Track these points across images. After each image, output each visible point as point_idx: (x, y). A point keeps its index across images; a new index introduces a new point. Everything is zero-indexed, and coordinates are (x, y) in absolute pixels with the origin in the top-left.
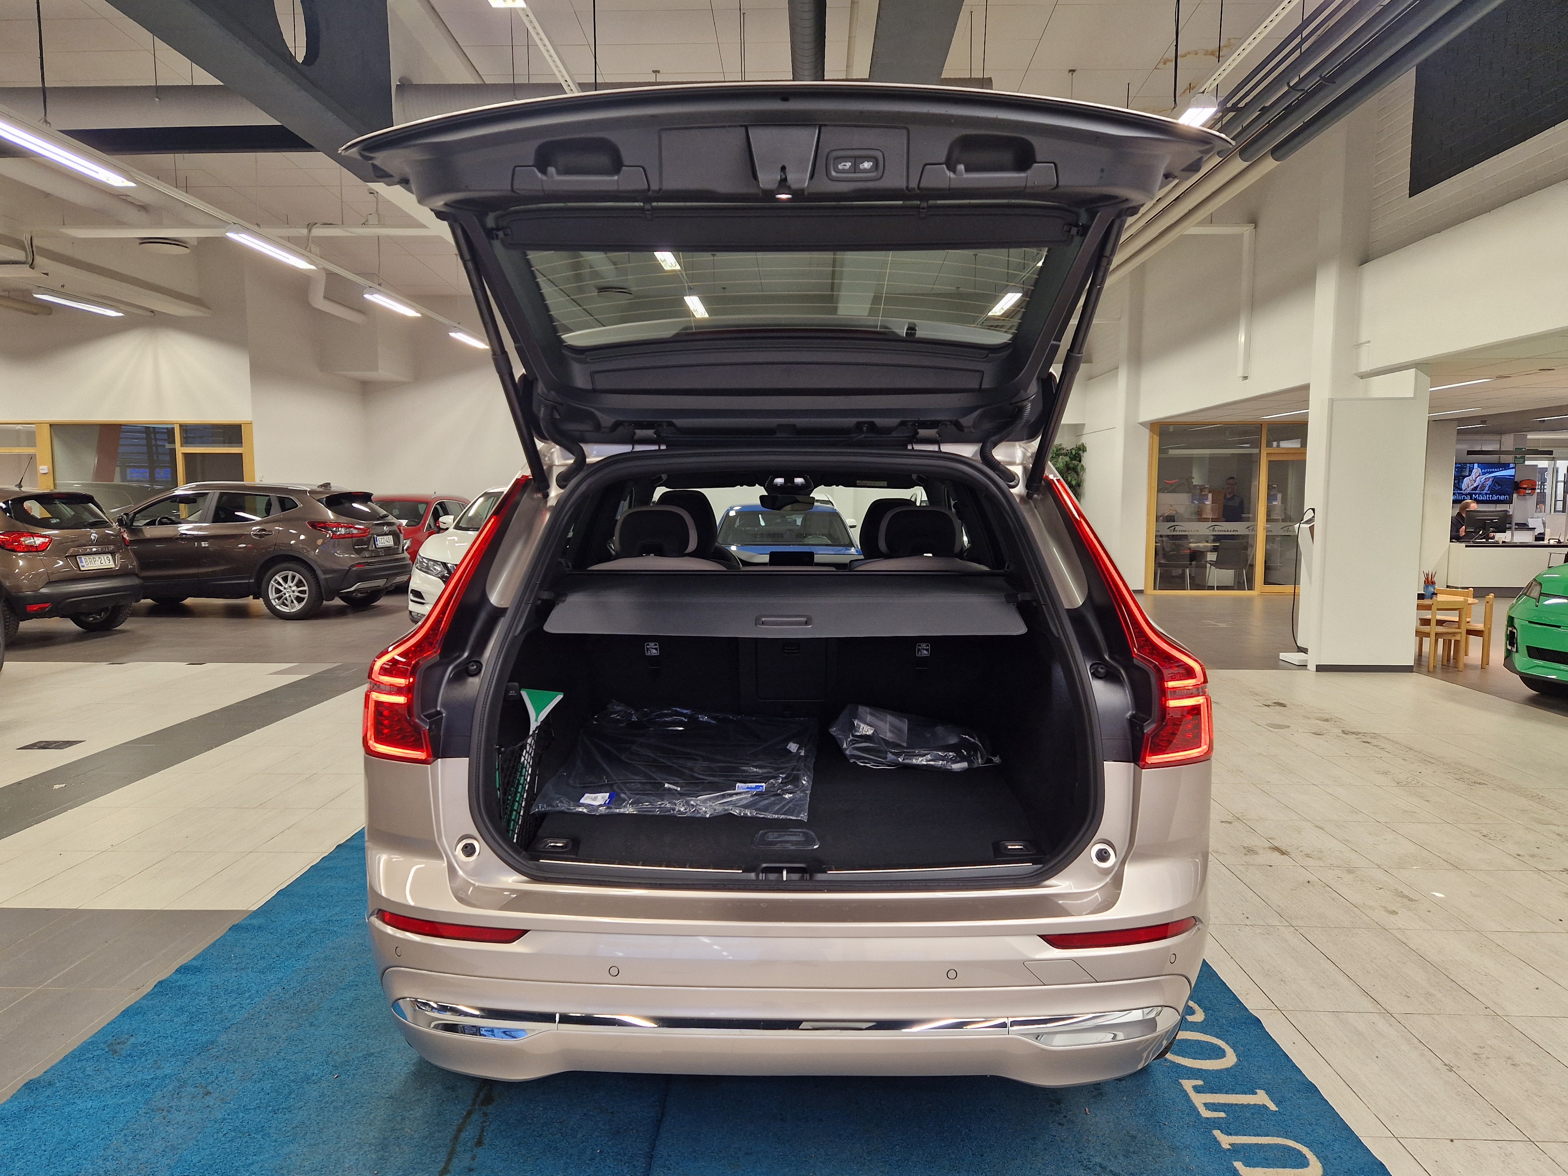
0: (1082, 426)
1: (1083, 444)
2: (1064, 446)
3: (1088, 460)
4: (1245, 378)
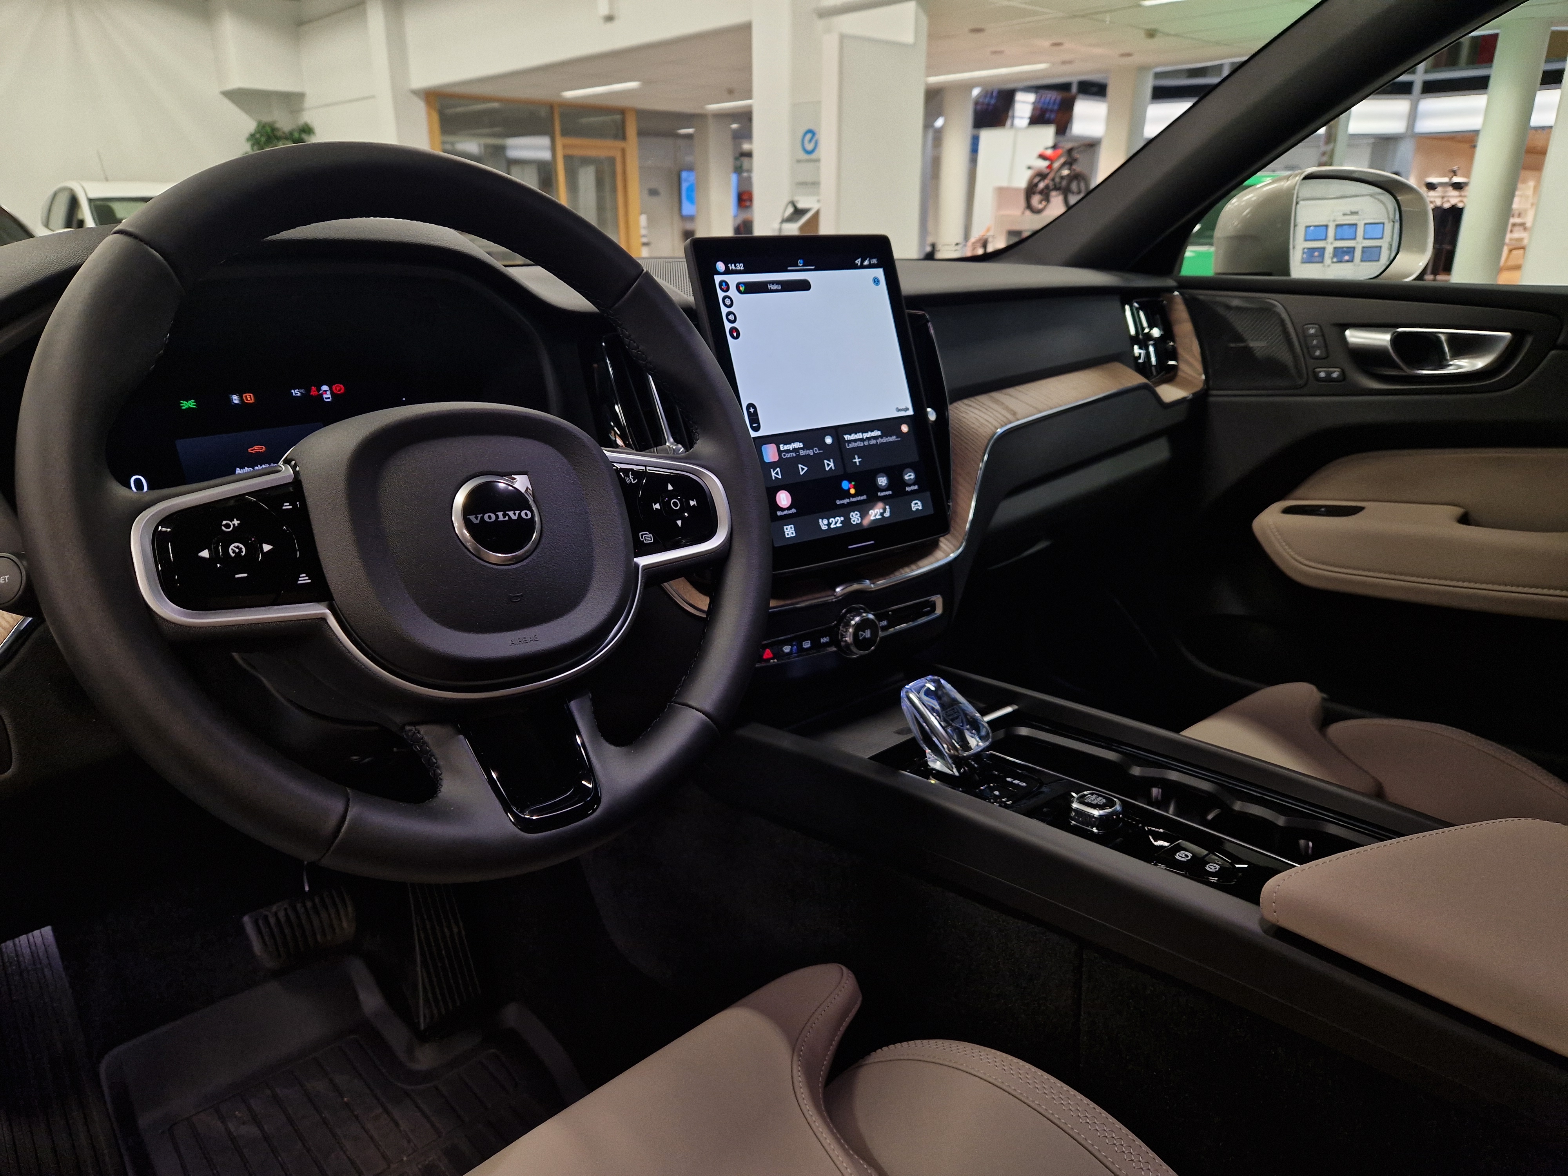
0: (300, 96)
1: (306, 124)
2: (278, 125)
4: (609, 18)
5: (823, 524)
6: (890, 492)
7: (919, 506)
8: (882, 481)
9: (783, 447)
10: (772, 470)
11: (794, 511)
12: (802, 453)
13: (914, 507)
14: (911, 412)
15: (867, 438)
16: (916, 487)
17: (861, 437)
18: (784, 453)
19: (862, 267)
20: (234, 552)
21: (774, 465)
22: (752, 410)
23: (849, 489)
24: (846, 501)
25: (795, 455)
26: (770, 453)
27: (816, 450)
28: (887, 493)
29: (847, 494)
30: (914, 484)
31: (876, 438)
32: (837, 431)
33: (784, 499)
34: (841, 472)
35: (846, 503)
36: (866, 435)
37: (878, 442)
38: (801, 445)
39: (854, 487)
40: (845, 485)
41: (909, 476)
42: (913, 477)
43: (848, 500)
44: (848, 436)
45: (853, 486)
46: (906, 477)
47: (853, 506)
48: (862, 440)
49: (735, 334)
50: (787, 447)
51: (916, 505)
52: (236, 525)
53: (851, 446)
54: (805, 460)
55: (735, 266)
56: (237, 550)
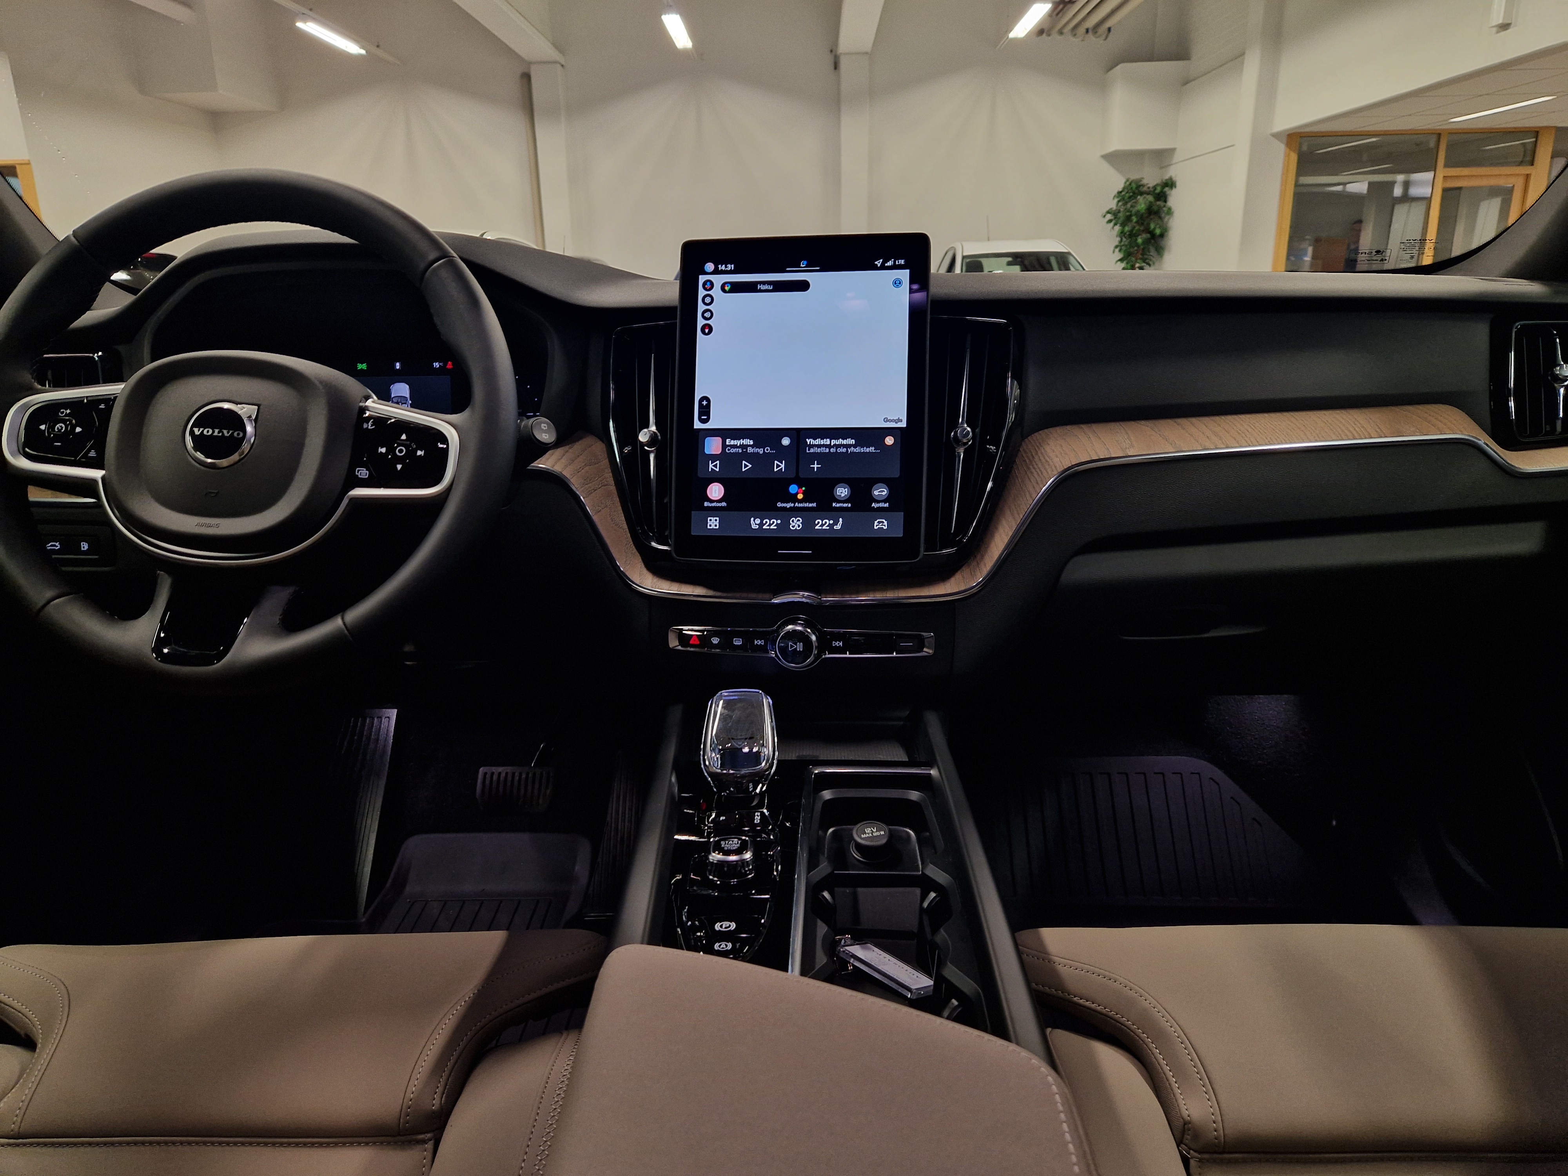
0: (1171, 151)
1: (1171, 179)
2: (1145, 182)
3: (1175, 199)
4: (1505, 27)
5: (755, 523)
6: (850, 505)
7: (885, 525)
8: (842, 492)
9: (728, 442)
10: (710, 462)
11: (724, 504)
12: (750, 450)
13: (877, 525)
14: (903, 424)
15: (835, 445)
16: (887, 505)
17: (828, 443)
18: (729, 448)
19: (883, 267)
20: (58, 428)
21: (714, 457)
22: (705, 403)
23: (797, 493)
24: (789, 505)
25: (740, 451)
26: (713, 446)
27: (768, 450)
28: (845, 505)
29: (793, 498)
30: (885, 501)
31: (847, 446)
32: (799, 435)
33: (716, 491)
34: (793, 475)
35: (788, 507)
36: (834, 442)
37: (849, 451)
38: (752, 443)
39: (804, 493)
40: (793, 489)
41: (880, 492)
42: (885, 492)
43: (792, 505)
44: (812, 440)
45: (802, 492)
46: (876, 493)
47: (795, 511)
48: (829, 446)
49: (707, 331)
50: (733, 442)
51: (881, 524)
52: (68, 413)
53: (812, 450)
54: (750, 457)
55: (726, 267)
56: (60, 428)
